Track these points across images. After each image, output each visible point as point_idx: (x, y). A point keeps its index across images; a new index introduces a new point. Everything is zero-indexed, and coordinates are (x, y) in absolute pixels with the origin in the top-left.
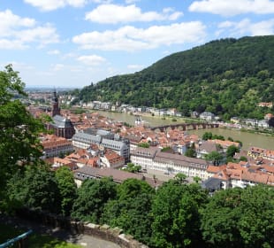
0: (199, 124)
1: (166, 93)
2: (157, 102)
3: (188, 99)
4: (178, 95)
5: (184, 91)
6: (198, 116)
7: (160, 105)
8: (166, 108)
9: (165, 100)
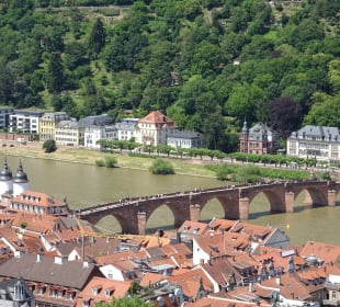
0: (296, 187)
1: (100, 36)
2: (61, 83)
3: (213, 67)
4: (158, 48)
5: (187, 28)
6: (274, 148)
7: (78, 98)
8: (107, 110)
9: (99, 70)
